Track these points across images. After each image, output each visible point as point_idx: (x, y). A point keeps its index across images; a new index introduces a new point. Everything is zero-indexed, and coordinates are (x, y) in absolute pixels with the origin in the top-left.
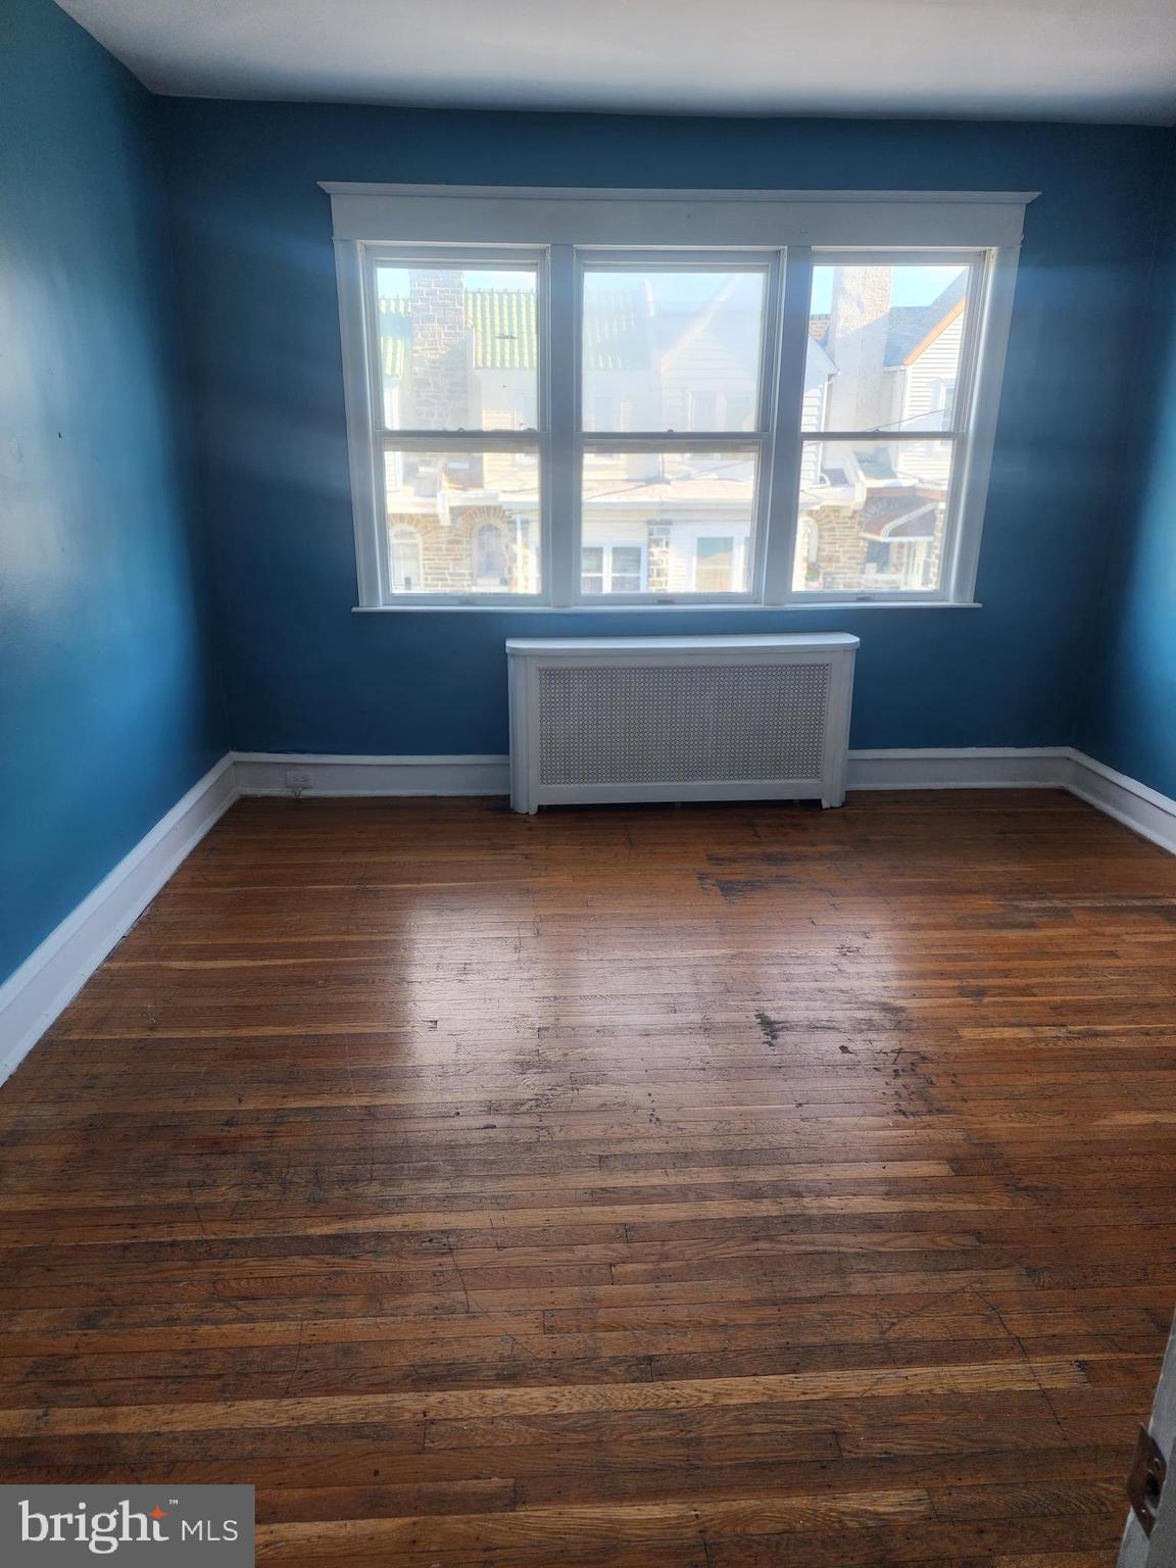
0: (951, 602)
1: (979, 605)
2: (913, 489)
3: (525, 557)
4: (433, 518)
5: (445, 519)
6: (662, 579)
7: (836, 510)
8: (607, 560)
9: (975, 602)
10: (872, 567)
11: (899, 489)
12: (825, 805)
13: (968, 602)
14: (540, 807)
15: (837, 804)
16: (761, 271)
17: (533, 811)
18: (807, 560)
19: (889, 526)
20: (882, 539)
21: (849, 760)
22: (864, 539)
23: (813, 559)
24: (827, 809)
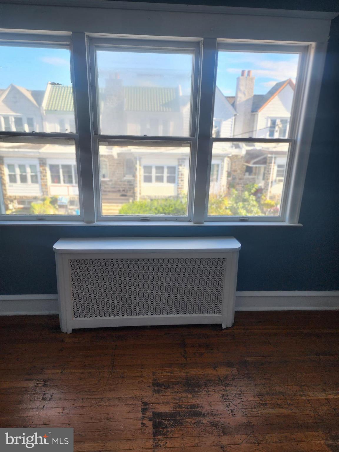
0: (286, 223)
1: (301, 225)
2: (260, 150)
3: (140, 169)
4: (112, 156)
5: (116, 157)
6: (182, 176)
7: (236, 156)
8: (166, 170)
9: (299, 222)
10: (247, 174)
11: (256, 150)
12: (224, 327)
13: (296, 224)
14: (73, 330)
15: (230, 325)
16: (191, 53)
17: (70, 331)
18: (227, 171)
19: (253, 161)
20: (250, 165)
21: (236, 297)
22: (245, 165)
23: (229, 171)
24: (225, 329)
